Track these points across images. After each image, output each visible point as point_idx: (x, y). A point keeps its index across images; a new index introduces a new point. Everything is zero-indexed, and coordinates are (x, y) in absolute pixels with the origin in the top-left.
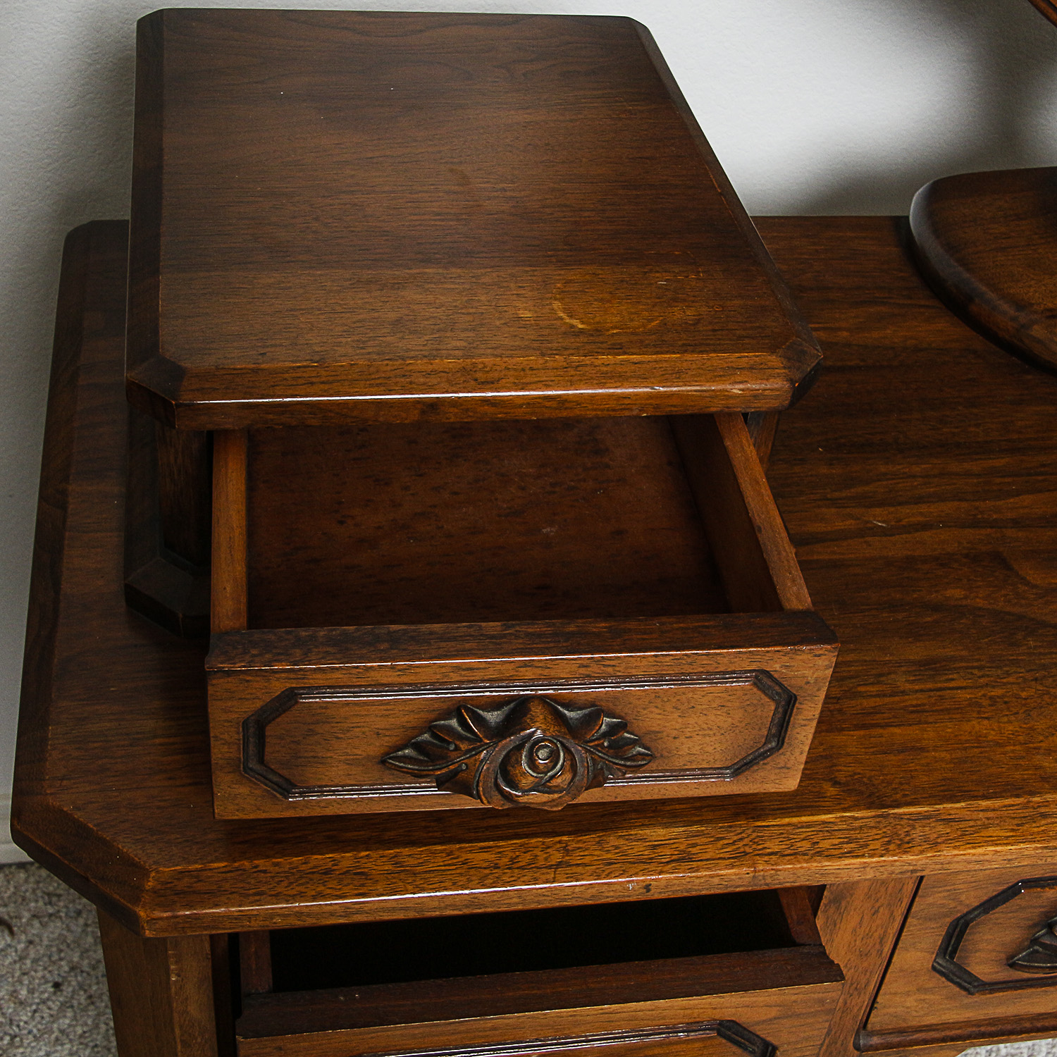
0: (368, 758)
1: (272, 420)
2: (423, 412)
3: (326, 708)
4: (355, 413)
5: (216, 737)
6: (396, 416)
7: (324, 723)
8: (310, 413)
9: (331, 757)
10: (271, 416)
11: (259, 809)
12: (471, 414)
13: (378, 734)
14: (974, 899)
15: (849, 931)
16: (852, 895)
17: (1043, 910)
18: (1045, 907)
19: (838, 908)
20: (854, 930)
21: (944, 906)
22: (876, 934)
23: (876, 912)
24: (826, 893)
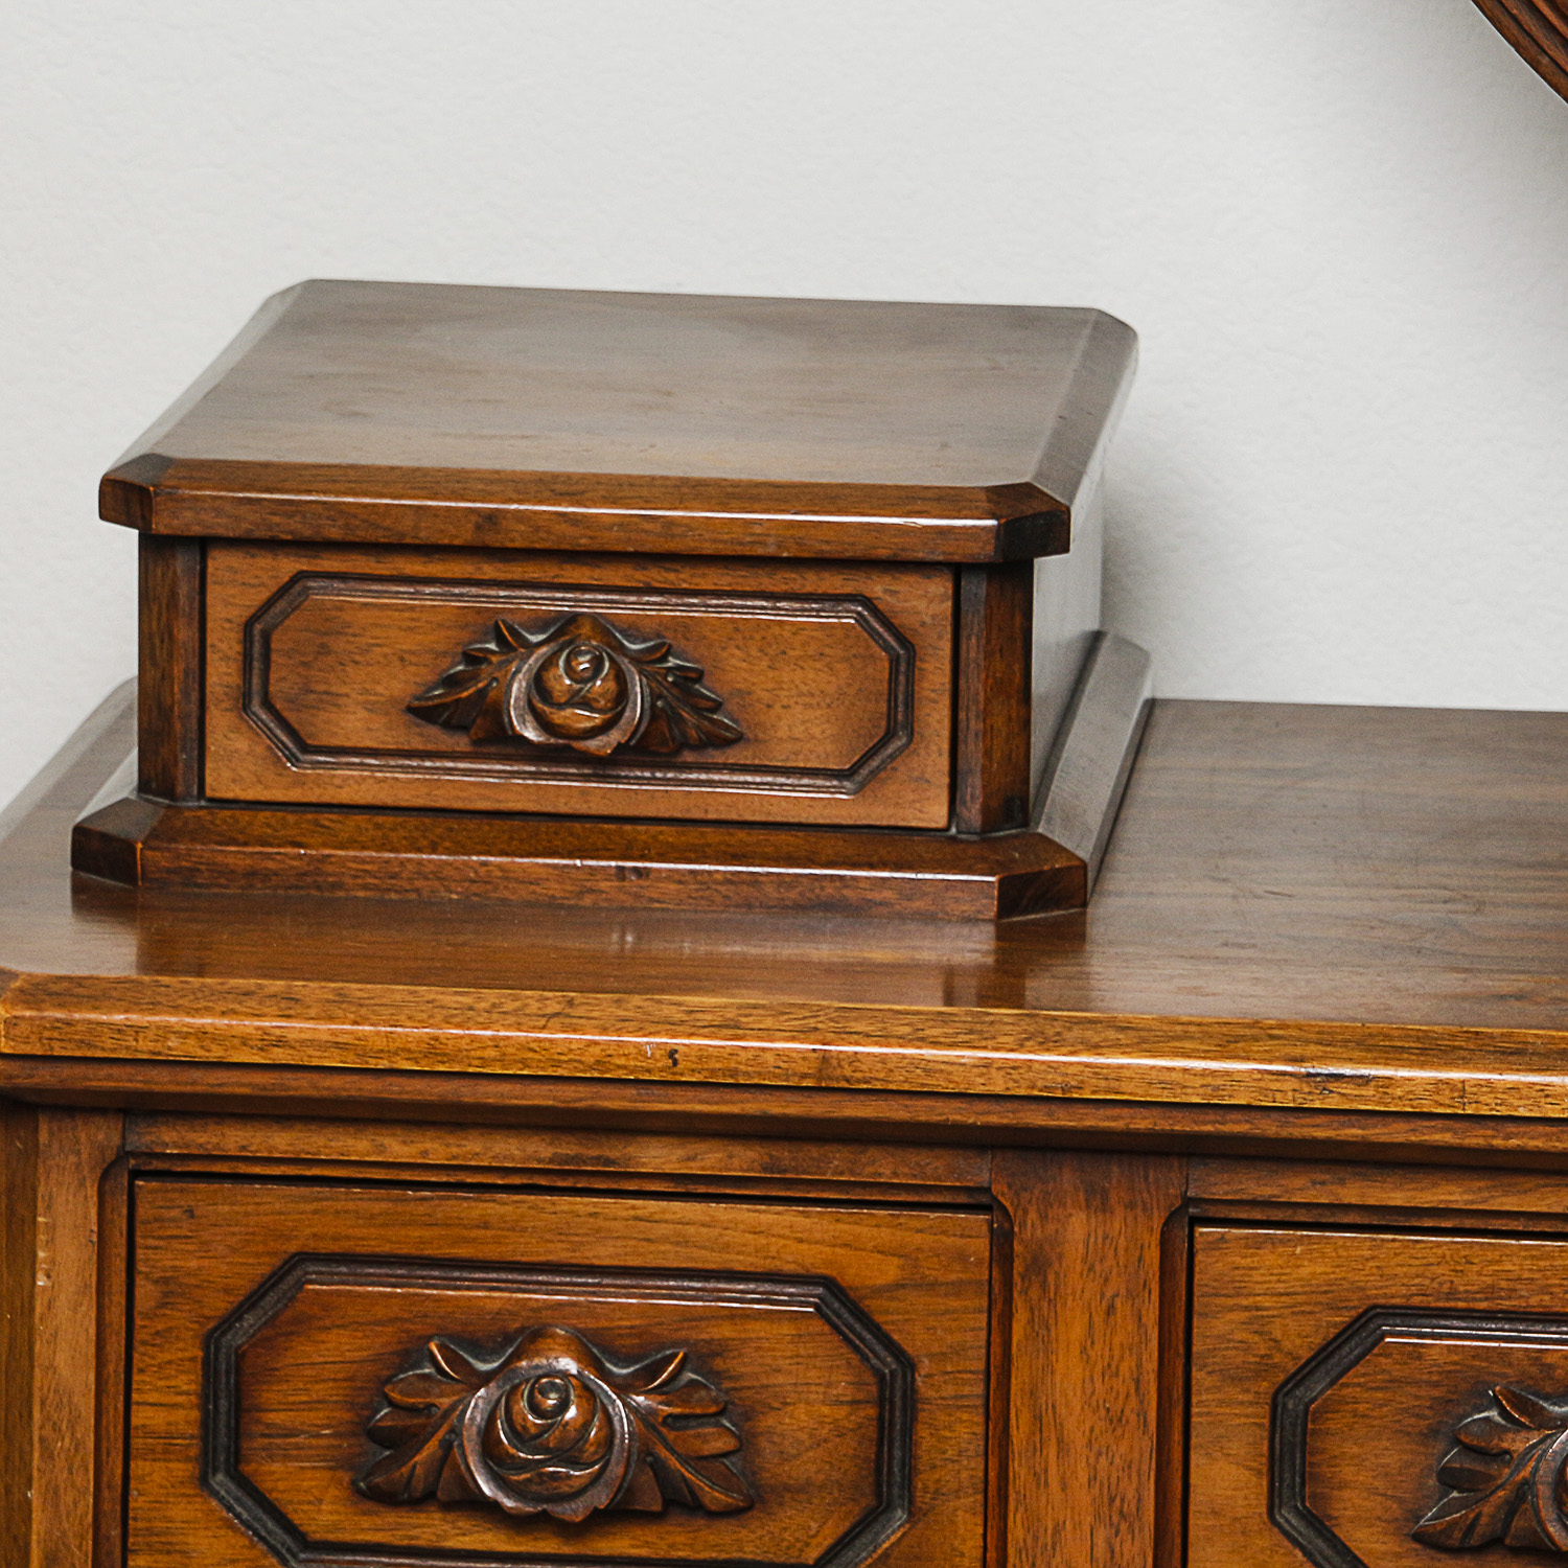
0: (393, 701)
1: (278, 525)
2: (478, 527)
3: (340, 609)
4: (388, 523)
5: (212, 646)
6: (442, 531)
7: (338, 633)
8: (328, 518)
9: (347, 695)
10: (277, 519)
11: (260, 782)
12: (545, 536)
13: (402, 659)
14: (1300, 1337)
15: (1075, 1351)
16: (1060, 1257)
17: (1436, 1393)
18: (1436, 1385)
19: (1044, 1285)
20: (1083, 1350)
21: (1246, 1347)
22: (1124, 1368)
23: (1110, 1310)
24: (1018, 1248)
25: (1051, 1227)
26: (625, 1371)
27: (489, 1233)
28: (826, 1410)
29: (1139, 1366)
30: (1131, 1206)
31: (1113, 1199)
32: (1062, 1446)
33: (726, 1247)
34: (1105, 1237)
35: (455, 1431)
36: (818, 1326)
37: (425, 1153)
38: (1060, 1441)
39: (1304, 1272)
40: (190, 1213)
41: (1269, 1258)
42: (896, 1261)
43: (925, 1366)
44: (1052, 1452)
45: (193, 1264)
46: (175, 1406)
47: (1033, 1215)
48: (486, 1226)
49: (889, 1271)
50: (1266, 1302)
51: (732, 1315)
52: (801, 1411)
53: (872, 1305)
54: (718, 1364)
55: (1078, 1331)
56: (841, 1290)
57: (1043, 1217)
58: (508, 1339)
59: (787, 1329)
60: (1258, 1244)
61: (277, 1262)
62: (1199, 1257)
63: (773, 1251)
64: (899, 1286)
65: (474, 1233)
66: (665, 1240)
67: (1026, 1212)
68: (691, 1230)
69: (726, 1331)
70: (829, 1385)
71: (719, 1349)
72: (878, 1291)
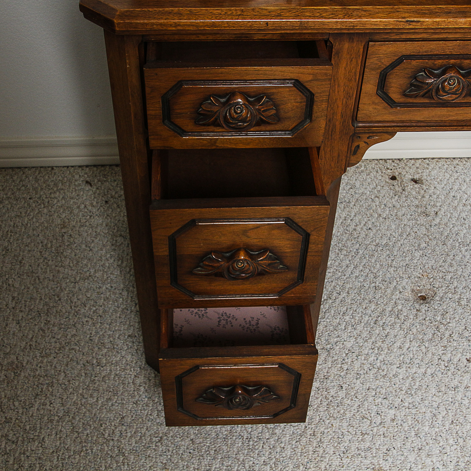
14: (387, 62)
15: (343, 68)
16: (342, 51)
17: (412, 70)
18: (413, 69)
19: (338, 57)
20: (345, 68)
21: (377, 64)
22: (353, 71)
23: (351, 61)
24: (333, 50)
25: (341, 46)
26: (252, 99)
27: (223, 75)
28: (295, 104)
29: (356, 70)
30: (358, 41)
31: (355, 40)
32: (339, 86)
33: (275, 75)
34: (352, 47)
35: (219, 116)
36: (295, 88)
37: (208, 37)
38: (338, 85)
39: (390, 50)
40: (156, 74)
41: (384, 48)
42: (312, 76)
43: (316, 95)
44: (337, 86)
45: (158, 84)
46: (156, 110)
47: (337, 44)
48: (222, 73)
49: (311, 78)
50: (382, 56)
51: (276, 87)
52: (289, 105)
53: (305, 84)
54: (272, 97)
55: (344, 65)
56: (299, 81)
57: (339, 44)
58: (227, 94)
59: (287, 89)
60: (382, 45)
61: (176, 82)
62: (369, 48)
63: (285, 75)
64: (312, 80)
65: (220, 75)
66: (261, 74)
67: (336, 43)
68: (268, 72)
69: (274, 91)
70: (296, 99)
71: (273, 94)
72: (307, 82)
